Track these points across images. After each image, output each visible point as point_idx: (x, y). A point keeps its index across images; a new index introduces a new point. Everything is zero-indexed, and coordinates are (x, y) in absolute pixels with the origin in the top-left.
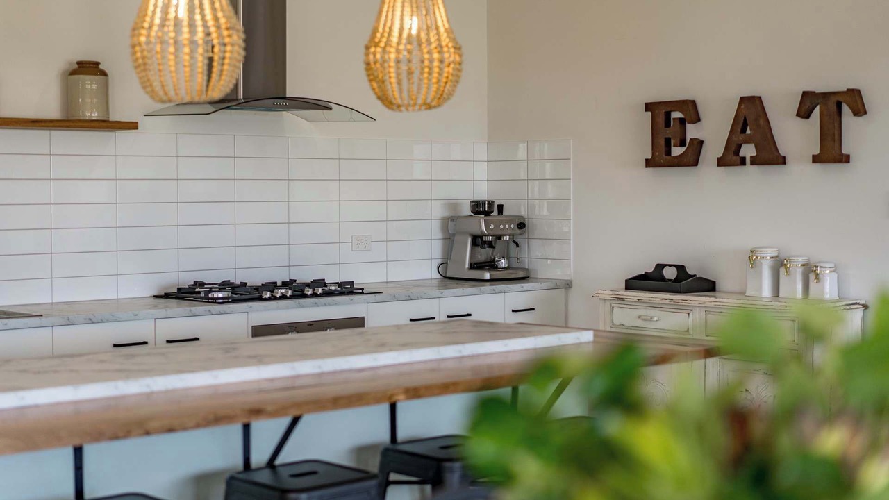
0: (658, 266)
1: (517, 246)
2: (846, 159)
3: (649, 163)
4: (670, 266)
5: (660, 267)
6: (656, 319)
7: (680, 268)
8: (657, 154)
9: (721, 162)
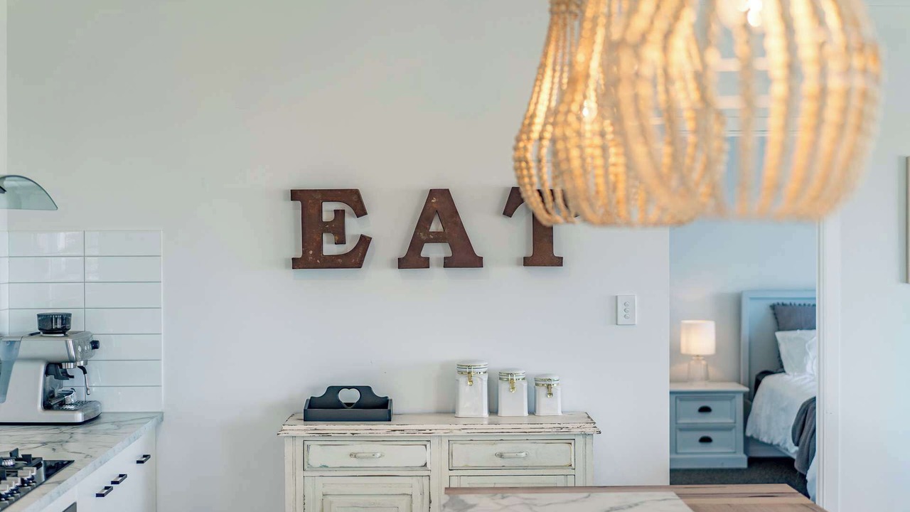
0: (330, 388)
1: (85, 372)
2: (559, 262)
3: (297, 264)
4: (349, 388)
5: (333, 390)
6: (379, 455)
7: (366, 390)
8: (311, 252)
9: (403, 263)
